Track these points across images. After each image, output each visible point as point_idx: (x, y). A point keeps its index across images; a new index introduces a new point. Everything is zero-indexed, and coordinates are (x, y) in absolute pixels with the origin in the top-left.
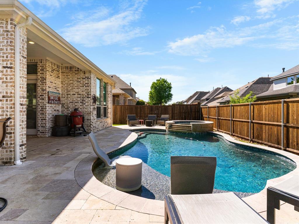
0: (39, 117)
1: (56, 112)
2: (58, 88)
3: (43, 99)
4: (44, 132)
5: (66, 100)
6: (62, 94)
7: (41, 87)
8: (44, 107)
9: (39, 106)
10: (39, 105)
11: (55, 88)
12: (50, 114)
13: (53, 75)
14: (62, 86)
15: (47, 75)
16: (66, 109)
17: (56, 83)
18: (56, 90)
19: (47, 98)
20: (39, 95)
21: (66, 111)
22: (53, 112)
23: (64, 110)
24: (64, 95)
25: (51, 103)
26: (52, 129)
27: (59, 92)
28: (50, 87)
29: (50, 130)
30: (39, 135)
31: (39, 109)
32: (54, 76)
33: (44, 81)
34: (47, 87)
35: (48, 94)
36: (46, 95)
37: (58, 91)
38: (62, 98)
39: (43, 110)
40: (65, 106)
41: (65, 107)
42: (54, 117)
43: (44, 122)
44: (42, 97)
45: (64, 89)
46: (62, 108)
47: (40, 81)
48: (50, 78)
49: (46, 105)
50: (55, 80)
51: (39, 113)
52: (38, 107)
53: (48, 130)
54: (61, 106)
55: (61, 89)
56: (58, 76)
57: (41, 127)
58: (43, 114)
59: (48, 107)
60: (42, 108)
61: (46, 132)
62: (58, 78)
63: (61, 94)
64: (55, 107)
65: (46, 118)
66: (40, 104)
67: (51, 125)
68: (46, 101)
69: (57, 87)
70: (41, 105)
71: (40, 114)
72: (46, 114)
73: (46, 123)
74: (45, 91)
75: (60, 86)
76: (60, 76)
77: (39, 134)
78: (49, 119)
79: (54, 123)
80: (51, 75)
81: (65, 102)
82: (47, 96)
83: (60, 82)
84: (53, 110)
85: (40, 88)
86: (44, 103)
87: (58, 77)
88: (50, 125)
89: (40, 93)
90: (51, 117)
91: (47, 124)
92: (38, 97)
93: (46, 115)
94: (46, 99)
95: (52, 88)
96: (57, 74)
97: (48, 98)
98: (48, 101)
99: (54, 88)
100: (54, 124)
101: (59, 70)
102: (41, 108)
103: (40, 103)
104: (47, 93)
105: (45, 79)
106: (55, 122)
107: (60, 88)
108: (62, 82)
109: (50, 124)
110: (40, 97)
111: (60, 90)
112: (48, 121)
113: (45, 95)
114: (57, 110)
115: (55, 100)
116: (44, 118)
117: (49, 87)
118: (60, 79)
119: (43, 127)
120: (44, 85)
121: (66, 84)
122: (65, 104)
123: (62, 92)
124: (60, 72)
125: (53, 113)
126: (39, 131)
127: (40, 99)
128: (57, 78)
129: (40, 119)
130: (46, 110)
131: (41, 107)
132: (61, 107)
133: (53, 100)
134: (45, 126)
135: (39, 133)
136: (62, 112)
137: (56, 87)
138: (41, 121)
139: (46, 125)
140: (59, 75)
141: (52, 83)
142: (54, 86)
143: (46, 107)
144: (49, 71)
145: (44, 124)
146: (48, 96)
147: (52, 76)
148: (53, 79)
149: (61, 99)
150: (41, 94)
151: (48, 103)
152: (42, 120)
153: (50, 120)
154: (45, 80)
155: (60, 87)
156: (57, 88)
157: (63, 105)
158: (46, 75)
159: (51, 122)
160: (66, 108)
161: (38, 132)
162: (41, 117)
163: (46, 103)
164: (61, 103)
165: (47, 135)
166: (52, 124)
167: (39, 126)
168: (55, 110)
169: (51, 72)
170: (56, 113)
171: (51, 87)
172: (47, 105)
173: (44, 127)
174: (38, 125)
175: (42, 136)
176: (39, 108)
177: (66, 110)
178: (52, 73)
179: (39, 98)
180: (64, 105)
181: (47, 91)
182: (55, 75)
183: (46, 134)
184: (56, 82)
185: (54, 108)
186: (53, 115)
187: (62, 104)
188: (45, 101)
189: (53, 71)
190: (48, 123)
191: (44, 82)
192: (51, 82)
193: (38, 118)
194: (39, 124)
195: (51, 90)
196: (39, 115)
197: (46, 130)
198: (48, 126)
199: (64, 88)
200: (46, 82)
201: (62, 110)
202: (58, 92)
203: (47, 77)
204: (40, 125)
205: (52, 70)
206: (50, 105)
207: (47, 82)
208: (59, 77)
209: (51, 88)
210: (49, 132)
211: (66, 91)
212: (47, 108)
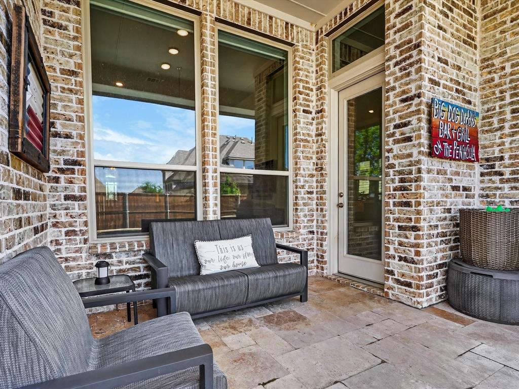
0: (391, 216)
1: (461, 196)
2: (470, 89)
3: (409, 139)
4: (409, 285)
5: (507, 140)
6: (484, 118)
7: (398, 90)
8: (411, 173)
9: (391, 171)
10: (392, 166)
11: (457, 91)
12: (438, 204)
13: (450, 30)
14: (489, 76)
15: (427, 26)
16: (508, 181)
17: (459, 68)
18: (460, 95)
19: (424, 133)
20: (392, 125)
21: (506, 191)
22: (447, 197)
23: (497, 188)
24: (495, 120)
25: (441, 156)
26: (447, 273)
27: (471, 107)
28: (438, 84)
29: (436, 276)
30: (390, 292)
31: (392, 186)
32: (452, 34)
33: (411, 56)
34: (426, 83)
35: (430, 114)
36: (419, 120)
37: (469, 102)
38: (487, 135)
39: (405, 189)
40: (502, 169)
41: (501, 174)
42: (452, 219)
43: (412, 240)
44: (404, 129)
45: (497, 91)
46: (487, 178)
47: (396, 64)
48: (437, 38)
49: (419, 162)
50: (459, 54)
51: (391, 201)
52: (387, 175)
53: (429, 277)
54: (478, 168)
55: (479, 93)
56: (469, 36)
57: (401, 259)
58: (408, 204)
59: (429, 171)
60: (402, 180)
61: (418, 287)
62: (470, 45)
63: (481, 116)
64: (458, 174)
65: (418, 220)
66: (396, 162)
67: (440, 255)
68: (420, 145)
69: (464, 87)
70: (397, 169)
71: (394, 205)
72: (419, 204)
73: (417, 245)
74: (416, 101)
75: (477, 82)
76: (478, 38)
77: (391, 288)
78: (431, 227)
79: (452, 244)
80: (440, 28)
81: (501, 151)
82: (424, 125)
83: (476, 63)
84: (448, 185)
85: (396, 96)
86: (410, 155)
87: (469, 41)
88: (437, 252)
89: (396, 116)
90: (440, 220)
91: (423, 250)
92: (389, 136)
93: (421, 208)
94: (419, 137)
95: (445, 87)
96: (465, 26)
97: (430, 130)
98: (430, 147)
99: (451, 89)
100: (451, 249)
101: (475, 11)
102: (397, 178)
103: (397, 157)
104: (426, 110)
105: (418, 45)
106: (455, 241)
107: (476, 90)
108: (486, 64)
109: (434, 249)
110: (393, 134)
111: (475, 98)
112: (430, 236)
113: (414, 119)
114: (465, 189)
115: (460, 144)
116: (413, 224)
117: (432, 81)
118: (477, 52)
119: (405, 260)
120: (414, 76)
121: (508, 65)
122: (502, 158)
123: (486, 107)
124: (476, 19)
125: (448, 200)
126: (391, 273)
127: (397, 142)
128: (465, 42)
129: (397, 224)
130: (418, 187)
131: (400, 173)
132: (482, 175)
133: (451, 142)
134: (416, 258)
135: (390, 283)
136: (487, 196)
137: (459, 84)
138: (399, 236)
139: (418, 253)
140: (474, 30)
141: (446, 63)
142: (451, 80)
143: (419, 171)
144: (433, 7)
145: (413, 250)
146: (430, 121)
147: (445, 31)
148: (451, 45)
149: (483, 139)
150: (401, 117)
151: (431, 154)
152: (402, 232)
153: (435, 232)
154: (414, 53)
155: (476, 85)
156: (465, 90)
157: (493, 167)
158: (422, 27)
159: (439, 239)
160: (507, 176)
161: (387, 279)
162: (397, 216)
163: (420, 153)
164: (480, 156)
165: (425, 298)
166: (444, 250)
167: (392, 252)
168: (455, 188)
169: (442, 12)
170: (458, 203)
171: (442, 82)
172: (427, 163)
173: (413, 262)
174: (388, 249)
175: (404, 298)
176: (393, 181)
177: (507, 186)
178: (447, 16)
179: (391, 139)
180: (497, 163)
181: (424, 100)
182: (457, 30)
183: (420, 295)
184: (459, 61)
185: (450, 180)
186: (449, 211)
187: (487, 160)
188: (414, 146)
189: (451, 10)
190: (429, 245)
191: (411, 60)
192: (439, 59)
193: (388, 219)
194: (391, 247)
195: (439, 93)
196: (392, 207)
197: (421, 278)
198: (430, 258)
199: (496, 86)
200: (423, 56)
201: (483, 189)
202: (466, 106)
203: (425, 32)
204: (396, 250)
205: (444, 5)
206: (436, 164)
207: (426, 58)
208: (473, 39)
209: (441, 88)
210: (431, 286)
211: (507, 95)
212: (424, 175)
